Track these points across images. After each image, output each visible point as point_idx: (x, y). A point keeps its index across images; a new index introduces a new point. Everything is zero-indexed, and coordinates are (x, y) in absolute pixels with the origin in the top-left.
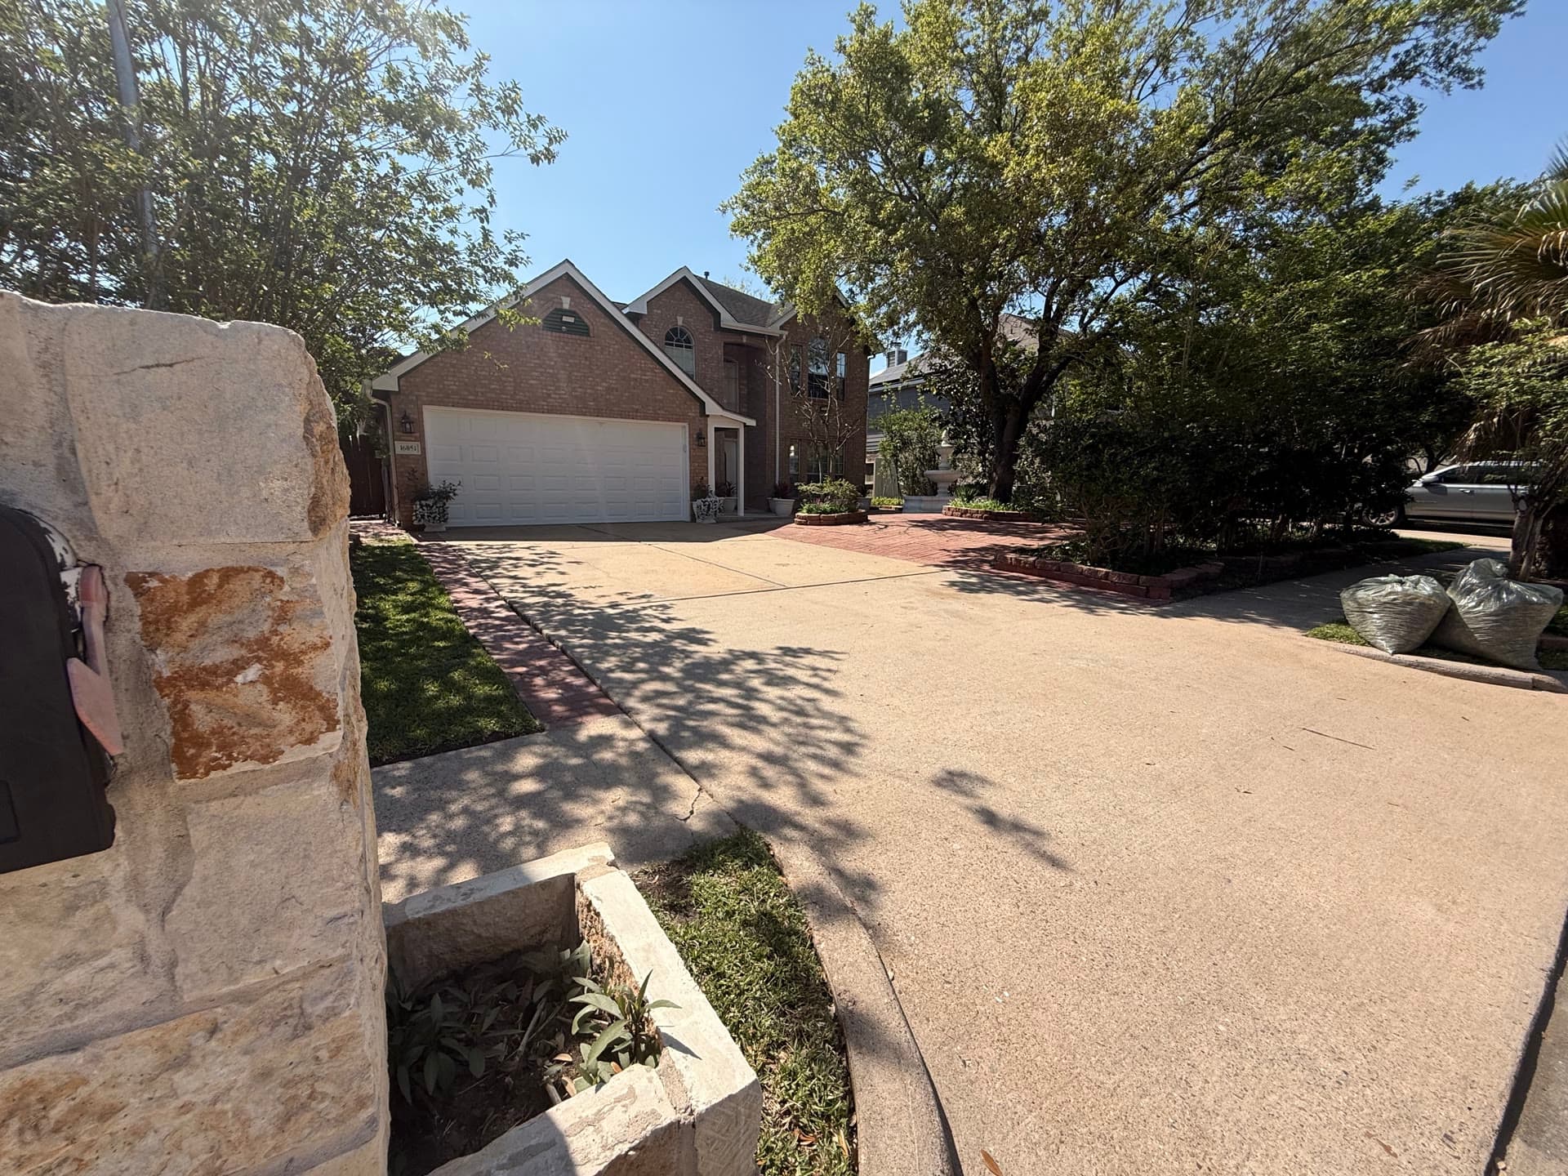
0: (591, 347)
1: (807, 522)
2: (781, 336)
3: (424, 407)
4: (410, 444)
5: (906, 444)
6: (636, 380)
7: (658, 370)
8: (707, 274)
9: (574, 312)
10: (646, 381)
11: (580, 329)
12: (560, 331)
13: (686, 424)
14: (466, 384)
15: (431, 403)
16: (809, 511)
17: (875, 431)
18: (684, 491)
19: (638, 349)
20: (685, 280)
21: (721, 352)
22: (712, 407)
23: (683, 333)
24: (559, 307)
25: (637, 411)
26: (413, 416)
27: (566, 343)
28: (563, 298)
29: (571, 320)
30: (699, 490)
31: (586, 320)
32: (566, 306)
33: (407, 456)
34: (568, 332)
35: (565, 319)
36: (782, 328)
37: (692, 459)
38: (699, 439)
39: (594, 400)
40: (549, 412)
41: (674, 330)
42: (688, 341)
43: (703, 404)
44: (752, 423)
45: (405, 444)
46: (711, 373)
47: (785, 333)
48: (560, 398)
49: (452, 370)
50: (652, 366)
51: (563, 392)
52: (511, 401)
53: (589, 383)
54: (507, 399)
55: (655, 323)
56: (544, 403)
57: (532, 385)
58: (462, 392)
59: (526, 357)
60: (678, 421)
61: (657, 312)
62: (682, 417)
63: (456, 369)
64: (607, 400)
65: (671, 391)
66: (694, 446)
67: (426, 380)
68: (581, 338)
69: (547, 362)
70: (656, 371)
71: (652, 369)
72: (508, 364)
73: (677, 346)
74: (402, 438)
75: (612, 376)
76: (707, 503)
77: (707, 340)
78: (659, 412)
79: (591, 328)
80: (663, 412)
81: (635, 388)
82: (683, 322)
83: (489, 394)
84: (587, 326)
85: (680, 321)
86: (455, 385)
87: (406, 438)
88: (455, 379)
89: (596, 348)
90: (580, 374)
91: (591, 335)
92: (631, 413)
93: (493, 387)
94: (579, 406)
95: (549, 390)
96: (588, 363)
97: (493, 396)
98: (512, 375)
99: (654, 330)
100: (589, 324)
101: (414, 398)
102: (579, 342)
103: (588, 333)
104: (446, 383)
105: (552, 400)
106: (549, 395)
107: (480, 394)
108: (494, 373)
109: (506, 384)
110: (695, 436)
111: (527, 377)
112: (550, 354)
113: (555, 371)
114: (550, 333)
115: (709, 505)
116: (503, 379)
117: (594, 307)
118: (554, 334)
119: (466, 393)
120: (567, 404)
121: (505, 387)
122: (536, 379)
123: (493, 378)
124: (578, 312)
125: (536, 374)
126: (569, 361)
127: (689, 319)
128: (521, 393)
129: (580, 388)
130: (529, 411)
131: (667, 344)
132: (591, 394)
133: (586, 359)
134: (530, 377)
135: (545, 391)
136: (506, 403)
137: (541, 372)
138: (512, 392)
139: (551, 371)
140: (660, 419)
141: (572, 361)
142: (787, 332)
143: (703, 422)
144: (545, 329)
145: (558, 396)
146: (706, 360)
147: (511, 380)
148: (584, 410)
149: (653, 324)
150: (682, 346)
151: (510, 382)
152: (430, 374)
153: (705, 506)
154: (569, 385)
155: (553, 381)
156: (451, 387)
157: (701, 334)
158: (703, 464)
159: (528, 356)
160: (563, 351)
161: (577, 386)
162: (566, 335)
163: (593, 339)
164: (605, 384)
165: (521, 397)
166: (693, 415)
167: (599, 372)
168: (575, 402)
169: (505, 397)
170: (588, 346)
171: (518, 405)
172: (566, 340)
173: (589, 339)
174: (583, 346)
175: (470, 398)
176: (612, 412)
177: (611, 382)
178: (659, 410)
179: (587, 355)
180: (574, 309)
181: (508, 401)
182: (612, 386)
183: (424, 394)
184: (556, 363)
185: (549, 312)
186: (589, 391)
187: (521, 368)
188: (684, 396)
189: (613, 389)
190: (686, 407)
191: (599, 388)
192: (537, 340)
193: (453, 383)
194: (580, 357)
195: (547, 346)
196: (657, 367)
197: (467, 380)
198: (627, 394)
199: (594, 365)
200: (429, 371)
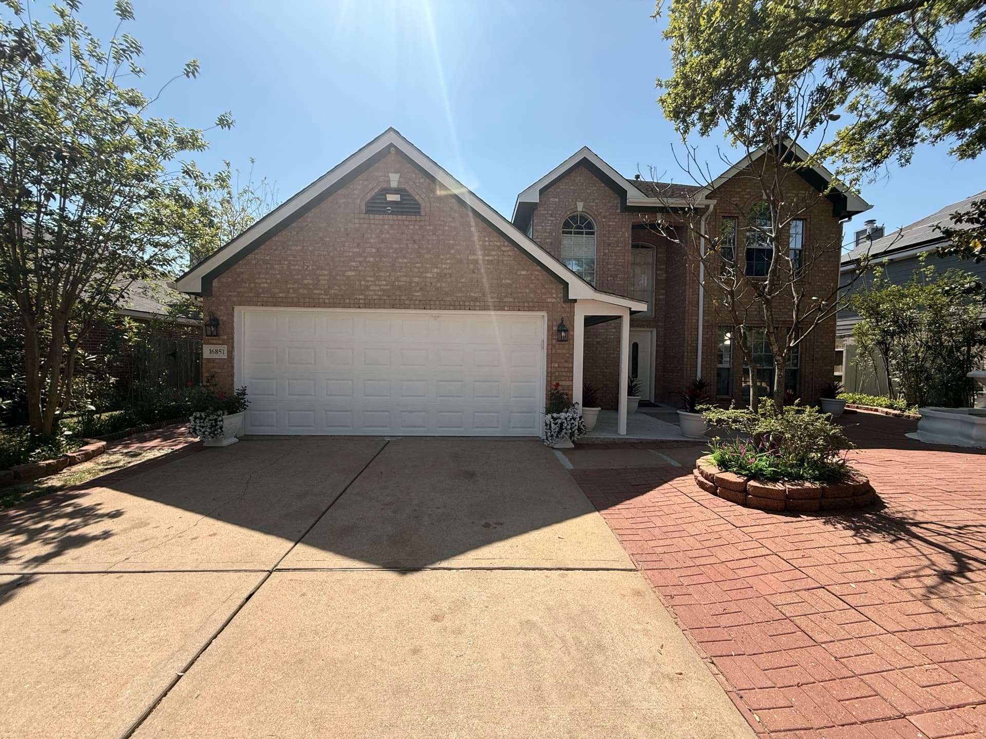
0: (421, 227)
2: (708, 207)
3: (236, 308)
4: (218, 347)
5: (905, 327)
7: (507, 247)
8: (638, 177)
9: (405, 190)
10: (491, 262)
11: (408, 207)
12: (385, 212)
13: (544, 314)
14: (278, 281)
15: (241, 304)
17: (850, 313)
18: (540, 398)
20: (586, 164)
21: (628, 234)
22: (578, 289)
23: (583, 219)
24: (385, 185)
25: (476, 300)
26: (223, 318)
27: (391, 226)
28: (391, 175)
29: (398, 198)
30: (558, 401)
31: (417, 198)
32: (394, 184)
33: (214, 360)
34: (393, 213)
35: (391, 198)
36: (707, 197)
37: (551, 358)
38: (561, 332)
39: (421, 289)
40: (366, 306)
41: (573, 218)
42: (590, 226)
43: (566, 285)
44: (642, 307)
45: (213, 347)
46: (614, 258)
47: (712, 203)
48: (381, 290)
49: (265, 266)
50: (498, 244)
51: (384, 283)
52: (324, 297)
53: (416, 270)
54: (320, 294)
55: (550, 212)
56: (361, 297)
57: (349, 277)
58: (273, 290)
59: (344, 246)
60: (531, 309)
61: (552, 199)
62: (536, 304)
63: (269, 266)
64: (437, 289)
65: (524, 273)
66: (554, 342)
67: (238, 279)
68: (409, 218)
69: (368, 250)
70: (504, 249)
71: (499, 247)
72: (324, 256)
73: (576, 233)
74: (211, 341)
75: (446, 259)
76: (559, 421)
77: (611, 223)
78: (505, 300)
79: (423, 205)
80: (511, 300)
81: (474, 272)
82: (584, 207)
83: (301, 291)
84: (418, 204)
85: (580, 207)
86: (266, 283)
87: (214, 341)
88: (267, 277)
89: (428, 228)
90: (405, 260)
91: (422, 213)
92: (467, 304)
93: (306, 282)
94: (403, 298)
95: (368, 281)
96: (416, 247)
97: (305, 291)
98: (327, 267)
99: (549, 220)
100: (420, 201)
101: (225, 299)
102: (406, 223)
103: (419, 212)
104: (257, 281)
105: (370, 293)
106: (368, 288)
107: (291, 291)
108: (308, 266)
109: (320, 278)
110: (555, 328)
111: (344, 269)
112: (372, 241)
113: (377, 259)
114: (372, 216)
115: (562, 424)
116: (318, 272)
117: (428, 180)
118: (377, 216)
119: (277, 291)
120: (388, 296)
121: (319, 281)
122: (353, 270)
123: (307, 273)
124: (408, 188)
125: (353, 264)
126: (394, 246)
127: (591, 204)
128: (336, 288)
129: (404, 276)
130: (344, 306)
131: (564, 232)
132: (418, 283)
133: (414, 242)
134: (347, 269)
135: (363, 283)
136: (319, 299)
137: (360, 262)
138: (326, 287)
139: (371, 259)
140: (506, 308)
141: (397, 246)
142: (715, 202)
143: (568, 309)
144: (368, 212)
145: (377, 288)
146: (609, 245)
147: (326, 272)
148: (407, 302)
149: (548, 214)
150: (582, 233)
151: (325, 275)
152: (242, 273)
153: (555, 424)
154: (392, 274)
155: (373, 270)
156: (262, 285)
157: (604, 217)
158: (566, 365)
159: (346, 244)
160: (387, 236)
161: (401, 274)
162: (390, 216)
163: (423, 219)
164: (436, 270)
165: (336, 291)
166: (554, 300)
167: (429, 256)
168: (398, 293)
169: (318, 292)
170: (417, 227)
171: (331, 300)
172: (392, 222)
173: (418, 218)
174: (412, 227)
175: (281, 295)
176: (442, 303)
177: (444, 266)
178: (506, 296)
179: (416, 237)
180: (403, 186)
181: (321, 297)
182: (445, 271)
183: (235, 294)
184: (378, 250)
185: (373, 193)
186: (416, 279)
187: (337, 259)
188: (541, 277)
189: (446, 275)
190: (543, 291)
191: (429, 275)
192: (357, 226)
193: (264, 281)
194: (407, 240)
195: (369, 231)
196: (506, 243)
197: (279, 276)
198: (463, 280)
199: (423, 249)
200: (242, 270)
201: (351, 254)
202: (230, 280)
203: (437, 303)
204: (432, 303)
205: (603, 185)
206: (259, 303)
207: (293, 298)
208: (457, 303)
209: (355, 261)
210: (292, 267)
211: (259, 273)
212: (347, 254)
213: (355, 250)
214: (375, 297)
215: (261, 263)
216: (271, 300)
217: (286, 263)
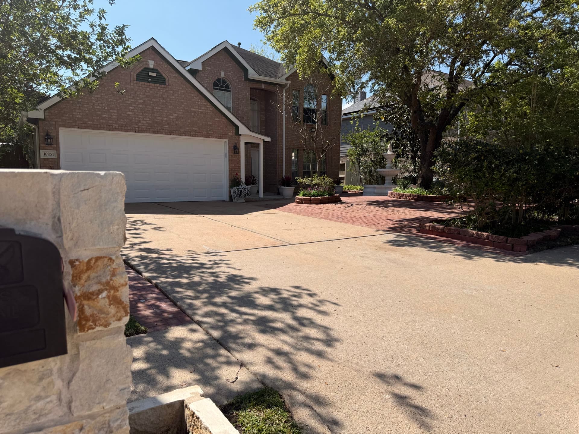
0: (166, 91)
1: (303, 202)
2: (286, 84)
3: (60, 128)
5: (365, 151)
6: (195, 112)
7: (209, 106)
8: (239, 44)
9: (157, 70)
10: (202, 113)
11: (160, 80)
12: (147, 81)
13: (227, 140)
14: (87, 114)
15: (64, 126)
16: (304, 195)
17: (346, 143)
19: (196, 93)
20: (226, 49)
21: (248, 94)
22: (243, 130)
23: (224, 82)
24: (146, 66)
25: (196, 131)
26: (53, 134)
27: (151, 89)
28: (150, 61)
29: (155, 75)
30: (234, 182)
31: (164, 75)
32: (151, 66)
33: (48, 159)
34: (152, 82)
35: (151, 74)
36: (287, 79)
37: (231, 161)
38: (235, 149)
39: (168, 124)
40: (139, 131)
41: (219, 80)
42: (227, 86)
43: (237, 127)
44: (268, 139)
45: (47, 151)
46: (242, 107)
47: (289, 83)
48: (146, 123)
49: (78, 105)
50: (205, 104)
51: (148, 119)
52: (115, 125)
53: (165, 114)
54: (112, 123)
55: (206, 75)
56: (136, 126)
57: (129, 115)
58: (84, 119)
59: (125, 97)
60: (221, 138)
61: (207, 68)
62: (224, 136)
63: (81, 105)
64: (176, 124)
65: (217, 119)
66: (232, 154)
67: (62, 112)
68: (161, 85)
69: (139, 101)
70: (208, 106)
71: (205, 106)
72: (114, 102)
73: (220, 90)
74: (46, 148)
75: (180, 109)
76: (240, 190)
77: (239, 87)
78: (210, 132)
79: (167, 79)
80: (212, 132)
81: (194, 117)
82: (224, 75)
83: (101, 121)
84: (164, 78)
85: (223, 74)
86: (80, 115)
87: (48, 148)
88: (80, 111)
89: (170, 92)
90: (159, 108)
91: (167, 84)
92: (192, 133)
93: (104, 116)
94: (159, 128)
95: (140, 118)
96: (165, 101)
97: (104, 121)
98: (116, 109)
99: (206, 80)
100: (166, 77)
101: (54, 123)
102: (159, 88)
103: (165, 83)
104: (74, 113)
105: (141, 124)
106: (139, 121)
107: (95, 120)
108: (105, 107)
109: (112, 114)
110: (232, 148)
111: (126, 110)
112: (141, 96)
113: (144, 106)
114: (141, 83)
115: (241, 191)
116: (111, 111)
117: (169, 67)
118: (144, 83)
119: (87, 120)
120: (151, 127)
121: (112, 116)
122: (131, 111)
123: (104, 111)
124: (159, 70)
125: (132, 108)
126: (153, 100)
127: (228, 73)
128: (122, 120)
129: (160, 116)
130: (127, 131)
131: (214, 89)
132: (166, 121)
133: (163, 98)
134: (128, 110)
135: (137, 119)
136: (113, 126)
137: (134, 107)
138: (116, 120)
139: (141, 106)
140: (210, 137)
141: (154, 100)
142: (290, 82)
143: (237, 139)
144: (138, 80)
145: (145, 122)
146: (239, 99)
147: (116, 111)
148: (161, 131)
149: (205, 76)
150: (223, 90)
151: (115, 113)
152: (64, 108)
153: (238, 191)
154: (153, 115)
155: (142, 112)
156: (77, 116)
157: (236, 82)
158: (237, 165)
159: (127, 97)
160: (149, 94)
161: (157, 115)
162: (151, 84)
163: (168, 87)
164: (175, 115)
165: (122, 123)
166: (231, 134)
167: (171, 107)
168: (156, 125)
169: (111, 122)
170: (165, 91)
171: (120, 127)
172: (151, 87)
173: (165, 86)
174: (162, 91)
175: (89, 123)
176: (179, 132)
177: (179, 113)
178: (210, 131)
179: (164, 96)
180: (156, 68)
181: (113, 125)
182: (180, 116)
183: (60, 120)
184: (144, 101)
185: (140, 70)
186: (165, 119)
187: (122, 105)
188: (225, 123)
189: (180, 117)
190: (227, 129)
191: (172, 117)
192: (132, 87)
193: (78, 114)
194: (160, 97)
195: (139, 91)
196: (209, 104)
197: (87, 112)
198: (189, 121)
199: (168, 103)
200: (64, 106)
201: (129, 102)
202: (56, 112)
203: (177, 132)
204: (174, 132)
205: (234, 63)
206: (76, 127)
207: (97, 125)
208: (187, 133)
209: (132, 106)
210: (96, 107)
211: (75, 109)
212: (127, 102)
213: (132, 100)
214: (144, 127)
215: (76, 103)
216: (83, 125)
217: (92, 104)
